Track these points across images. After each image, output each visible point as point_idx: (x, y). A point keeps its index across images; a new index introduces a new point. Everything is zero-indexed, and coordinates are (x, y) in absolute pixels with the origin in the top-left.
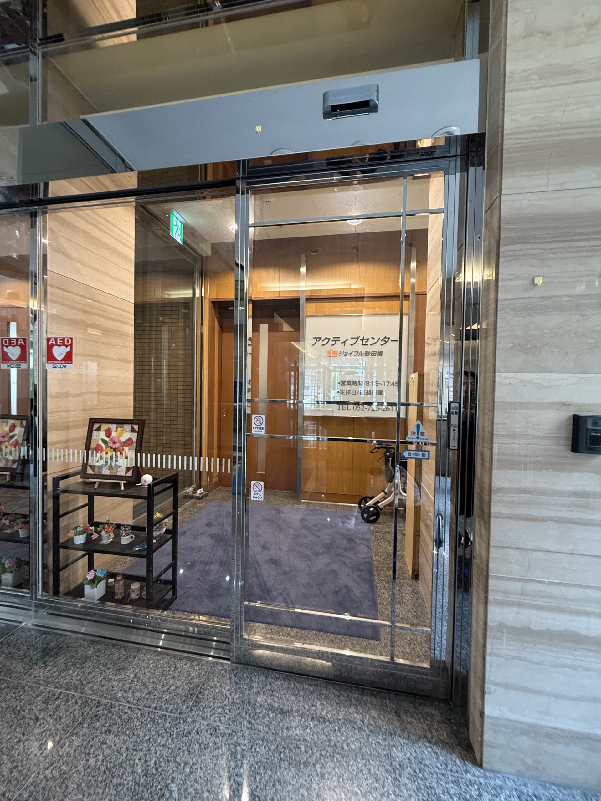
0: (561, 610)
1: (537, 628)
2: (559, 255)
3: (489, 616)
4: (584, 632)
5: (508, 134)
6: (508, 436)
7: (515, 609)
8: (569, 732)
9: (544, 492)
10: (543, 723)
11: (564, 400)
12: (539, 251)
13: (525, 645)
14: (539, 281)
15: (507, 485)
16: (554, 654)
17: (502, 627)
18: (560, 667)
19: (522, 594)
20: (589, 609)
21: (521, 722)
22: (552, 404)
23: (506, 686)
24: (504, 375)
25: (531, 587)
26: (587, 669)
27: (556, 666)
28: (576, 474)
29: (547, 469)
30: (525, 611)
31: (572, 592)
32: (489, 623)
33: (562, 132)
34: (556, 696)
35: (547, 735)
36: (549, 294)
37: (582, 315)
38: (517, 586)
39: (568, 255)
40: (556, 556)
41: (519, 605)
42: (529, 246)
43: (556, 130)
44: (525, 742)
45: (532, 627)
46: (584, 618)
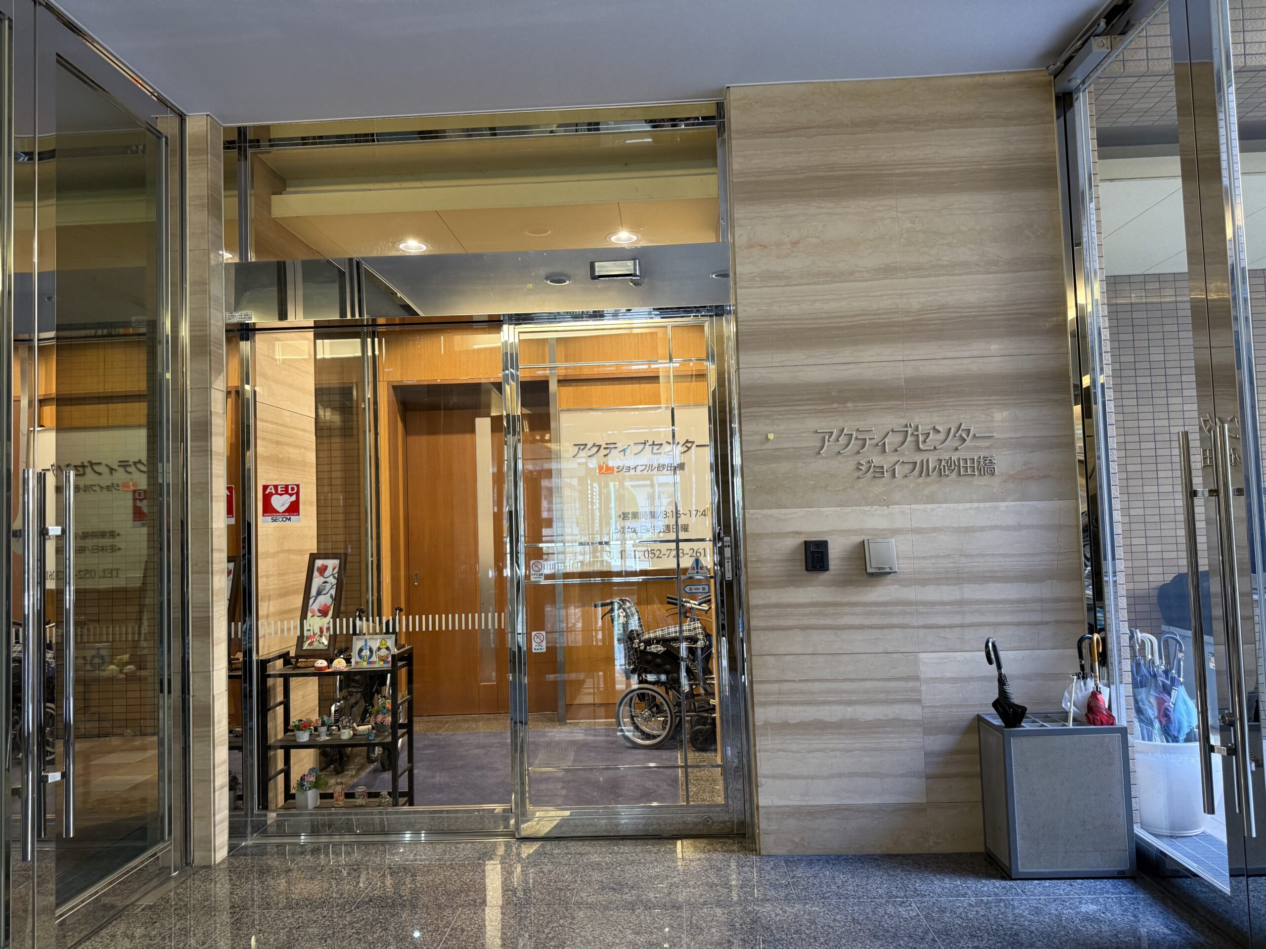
0: (809, 703)
1: (792, 721)
2: (785, 416)
3: (756, 717)
4: (827, 719)
5: (741, 321)
6: (758, 561)
7: (775, 708)
8: (824, 806)
9: (789, 606)
10: (804, 803)
11: (797, 530)
12: (770, 413)
13: (786, 737)
14: (771, 436)
15: (760, 602)
16: (807, 742)
17: (767, 725)
18: (813, 751)
19: (779, 694)
20: (830, 699)
21: (787, 806)
22: (788, 533)
23: (774, 777)
24: (752, 511)
25: (786, 686)
26: (833, 750)
27: (810, 752)
28: (810, 589)
29: (789, 586)
30: (783, 708)
31: (817, 686)
32: (757, 723)
33: (779, 322)
34: (813, 777)
35: (809, 813)
36: (779, 446)
37: (804, 463)
38: (775, 687)
39: (791, 416)
40: (802, 657)
41: (778, 703)
42: (763, 409)
43: (775, 320)
44: (792, 823)
45: (790, 722)
46: (827, 707)
